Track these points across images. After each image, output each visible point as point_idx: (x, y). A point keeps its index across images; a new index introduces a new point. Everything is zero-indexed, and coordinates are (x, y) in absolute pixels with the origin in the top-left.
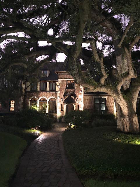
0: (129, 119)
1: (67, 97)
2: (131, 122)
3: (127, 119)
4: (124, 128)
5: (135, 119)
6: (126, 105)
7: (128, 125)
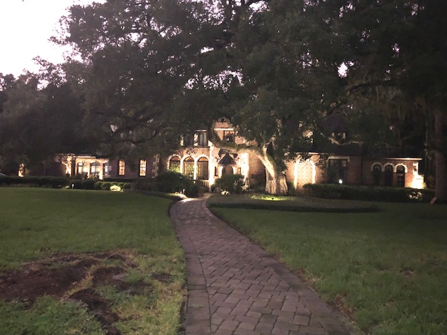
0: (277, 181)
1: (223, 156)
3: (274, 181)
4: (271, 190)
5: (282, 181)
7: (275, 188)
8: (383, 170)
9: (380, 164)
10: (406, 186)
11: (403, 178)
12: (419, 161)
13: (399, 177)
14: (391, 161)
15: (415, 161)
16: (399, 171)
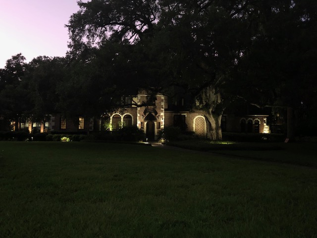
0: (216, 132)
1: (147, 114)
2: (217, 133)
3: (214, 132)
4: (212, 138)
5: (220, 131)
6: (214, 122)
7: (215, 136)
8: (247, 123)
9: (245, 119)
10: (260, 132)
11: (258, 127)
12: (267, 117)
13: (256, 127)
14: (251, 117)
15: (265, 117)
16: (256, 123)
